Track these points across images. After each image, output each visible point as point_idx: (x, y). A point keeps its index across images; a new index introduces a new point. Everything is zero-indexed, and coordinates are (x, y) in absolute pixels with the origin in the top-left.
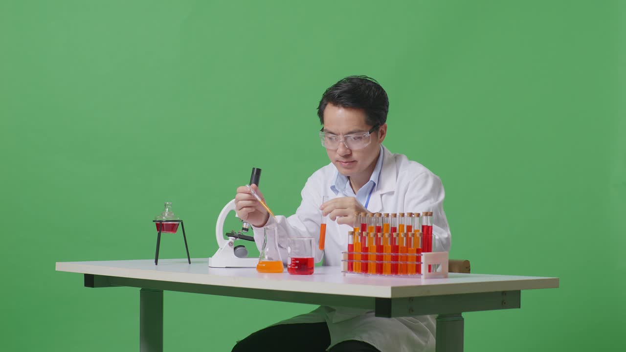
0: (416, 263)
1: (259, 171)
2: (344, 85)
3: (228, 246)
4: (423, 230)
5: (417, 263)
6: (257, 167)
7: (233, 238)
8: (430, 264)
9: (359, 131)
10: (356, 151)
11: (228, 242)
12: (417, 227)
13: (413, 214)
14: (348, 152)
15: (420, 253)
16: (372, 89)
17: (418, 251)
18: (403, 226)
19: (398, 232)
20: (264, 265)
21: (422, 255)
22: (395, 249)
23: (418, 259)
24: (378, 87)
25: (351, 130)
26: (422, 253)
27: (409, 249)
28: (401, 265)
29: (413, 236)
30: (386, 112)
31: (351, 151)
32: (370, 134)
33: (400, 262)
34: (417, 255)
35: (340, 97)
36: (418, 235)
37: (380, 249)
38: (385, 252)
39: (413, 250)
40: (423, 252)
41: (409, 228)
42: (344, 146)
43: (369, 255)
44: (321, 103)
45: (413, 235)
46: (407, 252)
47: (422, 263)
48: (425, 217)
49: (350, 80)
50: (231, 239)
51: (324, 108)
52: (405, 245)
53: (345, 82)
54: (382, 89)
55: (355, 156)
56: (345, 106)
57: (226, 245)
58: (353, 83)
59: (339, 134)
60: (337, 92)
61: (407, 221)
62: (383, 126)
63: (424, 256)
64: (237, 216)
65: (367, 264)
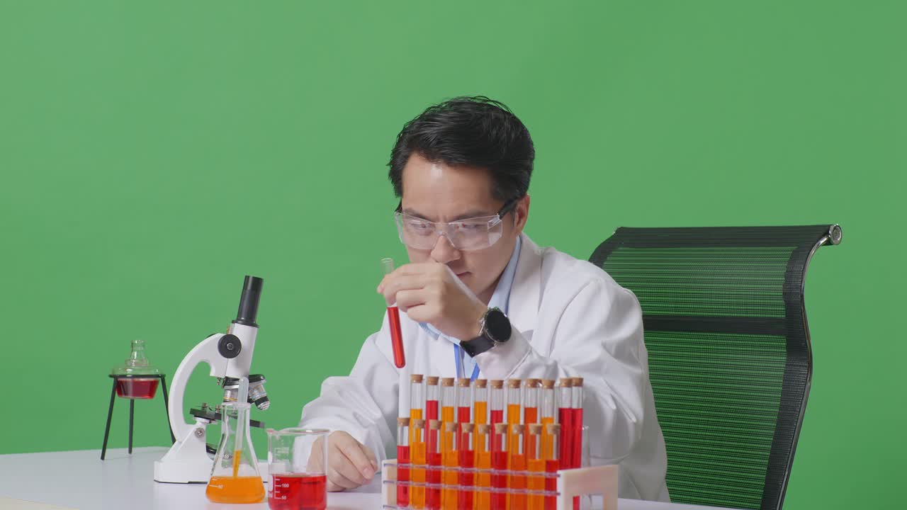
0: (545, 493)
1: (257, 283)
2: (442, 117)
3: (194, 438)
4: (561, 420)
5: (548, 493)
6: (253, 274)
7: (204, 420)
8: (576, 495)
9: (479, 214)
10: (474, 254)
11: (193, 428)
12: (548, 412)
13: (540, 381)
14: (456, 256)
15: (556, 472)
16: (503, 124)
17: (551, 467)
18: (519, 406)
19: (505, 422)
20: (220, 487)
21: (559, 476)
22: (500, 459)
23: (551, 484)
24: (516, 123)
25: (464, 211)
26: (559, 472)
27: (530, 460)
28: (511, 495)
29: (540, 433)
30: (529, 169)
31: (462, 253)
32: (501, 218)
33: (510, 491)
34: (548, 475)
35: (441, 142)
36: (549, 429)
37: (467, 458)
38: (478, 467)
39: (537, 464)
40: (561, 469)
41: (531, 414)
42: (448, 243)
43: (443, 471)
44: (396, 153)
45: (539, 430)
46: (526, 468)
47: (559, 494)
48: (565, 390)
49: (456, 105)
50: (200, 422)
51: (405, 162)
52: (520, 452)
53: (443, 110)
54: (523, 127)
55: (470, 262)
56: (449, 161)
57: (190, 433)
58: (462, 112)
59: (437, 219)
60: (431, 132)
61: (527, 398)
62: (523, 201)
63: (563, 476)
64: (212, 374)
65: (437, 492)
